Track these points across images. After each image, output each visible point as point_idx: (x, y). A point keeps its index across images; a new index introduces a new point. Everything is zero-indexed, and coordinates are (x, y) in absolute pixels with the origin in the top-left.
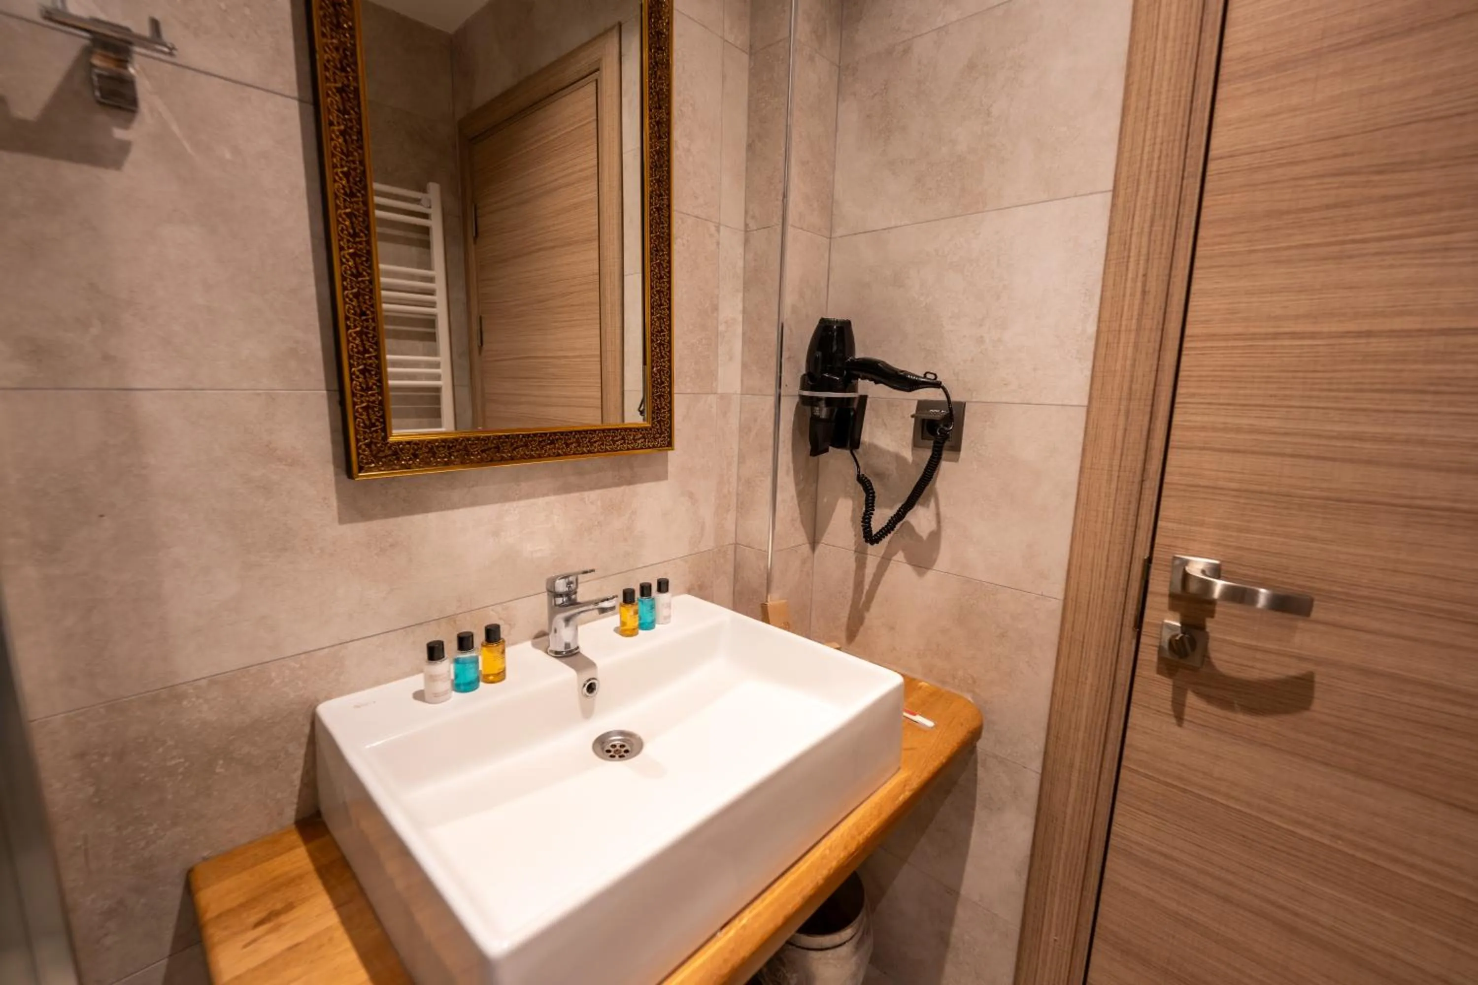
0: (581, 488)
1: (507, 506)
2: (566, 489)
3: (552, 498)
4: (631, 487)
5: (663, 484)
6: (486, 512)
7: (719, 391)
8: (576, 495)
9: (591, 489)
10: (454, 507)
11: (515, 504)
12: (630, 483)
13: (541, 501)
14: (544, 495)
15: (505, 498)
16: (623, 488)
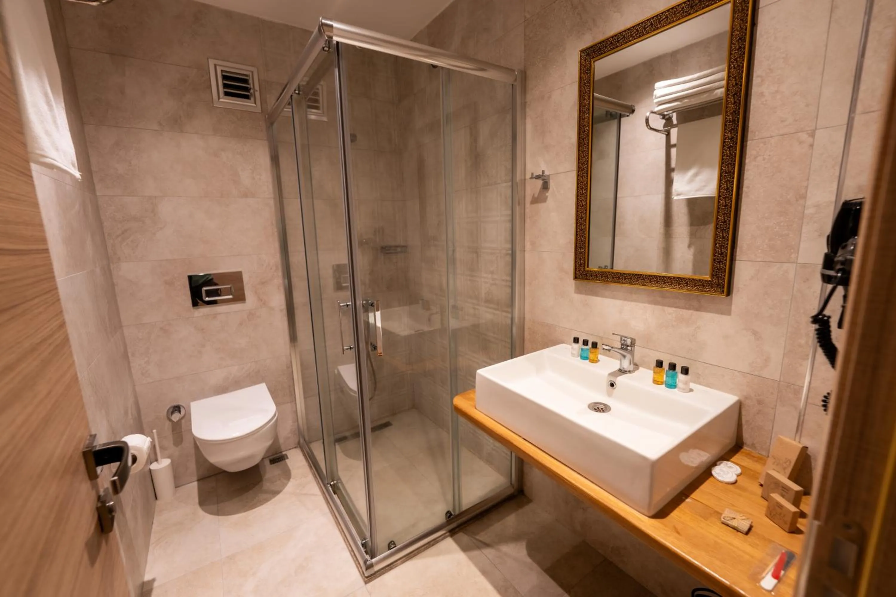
0: (664, 305)
1: (626, 302)
2: (655, 303)
3: (647, 305)
4: (698, 313)
5: (724, 319)
6: (618, 302)
7: (800, 260)
8: (660, 307)
9: (669, 306)
10: (606, 297)
11: (629, 303)
12: (697, 309)
13: (641, 305)
14: (643, 302)
15: (625, 299)
16: (690, 312)
